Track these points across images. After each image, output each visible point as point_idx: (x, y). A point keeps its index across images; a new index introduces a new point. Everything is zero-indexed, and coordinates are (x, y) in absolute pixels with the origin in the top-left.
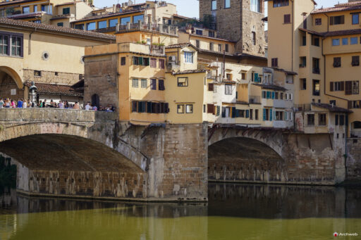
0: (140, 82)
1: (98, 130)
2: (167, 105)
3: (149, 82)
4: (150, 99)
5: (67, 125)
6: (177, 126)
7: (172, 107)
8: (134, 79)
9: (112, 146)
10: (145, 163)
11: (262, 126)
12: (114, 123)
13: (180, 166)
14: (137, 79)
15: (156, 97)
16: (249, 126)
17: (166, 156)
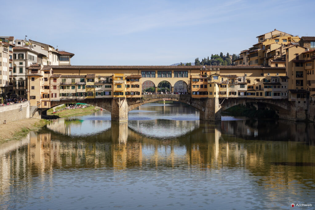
0: (196, 86)
1: (184, 99)
2: (207, 92)
3: (200, 86)
4: (200, 91)
5: (172, 98)
6: (210, 98)
7: (209, 93)
8: (193, 85)
9: (189, 104)
10: (204, 109)
11: (264, 98)
12: (190, 98)
13: (210, 111)
14: (195, 85)
15: (203, 90)
16: (256, 98)
17: (208, 107)
